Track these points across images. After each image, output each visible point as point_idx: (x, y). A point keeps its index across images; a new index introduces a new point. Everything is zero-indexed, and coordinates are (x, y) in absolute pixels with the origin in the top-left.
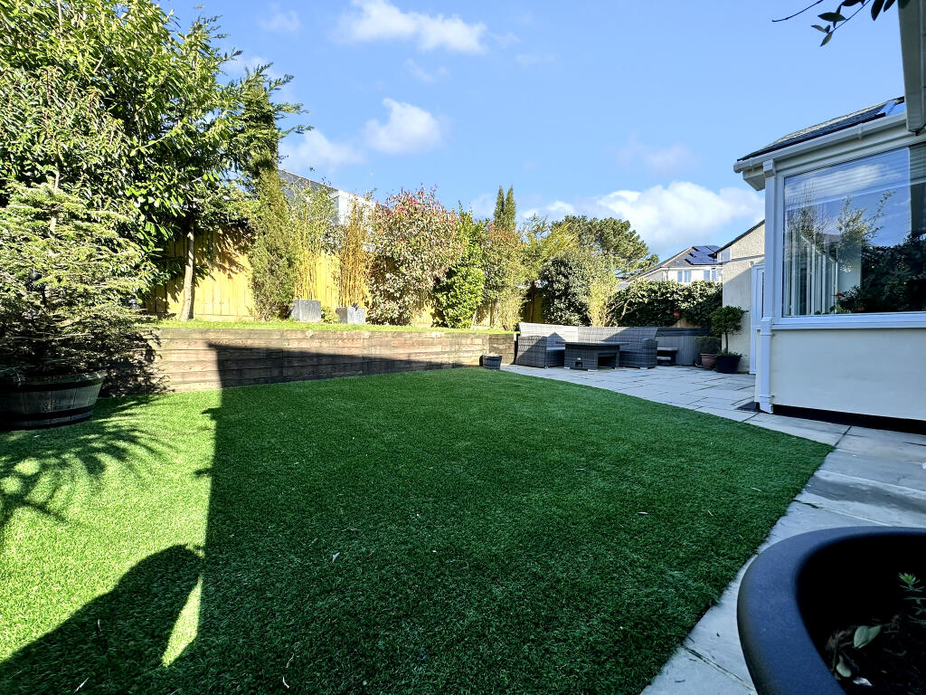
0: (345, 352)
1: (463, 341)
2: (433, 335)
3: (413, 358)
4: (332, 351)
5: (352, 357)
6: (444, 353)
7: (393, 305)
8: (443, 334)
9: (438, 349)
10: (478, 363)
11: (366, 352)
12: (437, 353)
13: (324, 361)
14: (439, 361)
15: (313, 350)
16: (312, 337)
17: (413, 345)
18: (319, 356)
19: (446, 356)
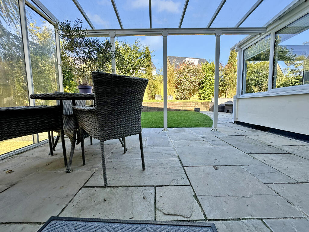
0: (153, 106)
1: (188, 104)
2: (177, 102)
3: (171, 108)
4: (150, 106)
5: (155, 107)
6: (180, 107)
7: (181, 94)
8: (180, 102)
9: (179, 106)
10: (194, 110)
11: (158, 106)
12: (178, 107)
13: (149, 108)
14: (179, 109)
15: (146, 106)
16: (146, 103)
17: (171, 105)
18: (147, 107)
19: (181, 107)
